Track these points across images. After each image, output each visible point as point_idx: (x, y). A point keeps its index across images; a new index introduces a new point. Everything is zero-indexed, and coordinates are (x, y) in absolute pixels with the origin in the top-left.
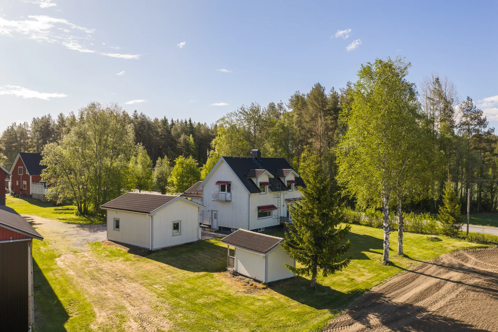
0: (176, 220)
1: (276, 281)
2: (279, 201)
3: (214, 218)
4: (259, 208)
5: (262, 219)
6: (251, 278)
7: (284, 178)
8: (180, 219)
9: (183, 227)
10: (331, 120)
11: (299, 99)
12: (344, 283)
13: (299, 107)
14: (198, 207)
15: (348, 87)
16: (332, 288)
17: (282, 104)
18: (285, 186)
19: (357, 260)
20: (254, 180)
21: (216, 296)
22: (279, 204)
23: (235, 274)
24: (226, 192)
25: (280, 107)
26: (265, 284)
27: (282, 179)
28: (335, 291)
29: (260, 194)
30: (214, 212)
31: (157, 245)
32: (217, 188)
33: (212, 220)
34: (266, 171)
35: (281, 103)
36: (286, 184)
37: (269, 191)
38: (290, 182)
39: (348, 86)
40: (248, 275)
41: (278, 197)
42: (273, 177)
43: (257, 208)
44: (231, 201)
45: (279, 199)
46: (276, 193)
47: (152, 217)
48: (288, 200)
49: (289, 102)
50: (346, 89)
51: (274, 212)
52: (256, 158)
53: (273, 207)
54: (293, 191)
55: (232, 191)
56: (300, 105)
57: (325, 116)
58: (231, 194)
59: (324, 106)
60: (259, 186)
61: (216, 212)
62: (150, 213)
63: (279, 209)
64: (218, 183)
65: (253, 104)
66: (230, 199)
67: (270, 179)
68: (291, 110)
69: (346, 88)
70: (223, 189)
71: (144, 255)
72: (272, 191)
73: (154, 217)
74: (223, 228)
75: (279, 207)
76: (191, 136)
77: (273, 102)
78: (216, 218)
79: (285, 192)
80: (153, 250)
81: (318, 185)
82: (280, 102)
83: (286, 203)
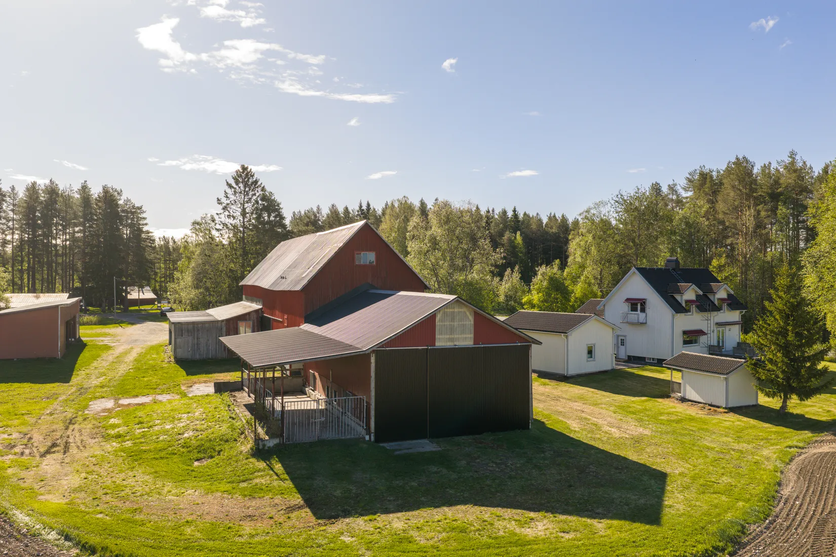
0: (591, 342)
1: (737, 407)
2: (709, 326)
3: (621, 345)
4: (685, 333)
5: (689, 346)
6: (706, 404)
7: (714, 295)
8: (593, 342)
9: (597, 352)
10: (767, 211)
11: (706, 178)
12: (820, 413)
13: (707, 190)
14: (613, 328)
15: (790, 160)
16: (806, 416)
17: (675, 185)
18: (715, 305)
19: (829, 395)
20: (678, 297)
21: (677, 416)
22: (709, 329)
23: (683, 400)
24: (639, 312)
25: (672, 188)
26: (725, 408)
27: (711, 297)
28: (810, 419)
29: (685, 315)
30: (620, 338)
31: (572, 372)
32: (626, 307)
33: (618, 347)
34: (694, 285)
35: (673, 184)
36: (716, 303)
37: (696, 311)
38: (722, 300)
39: (791, 157)
40: (702, 401)
41: (708, 320)
42: (701, 293)
43: (682, 333)
44: (646, 323)
45: (709, 321)
46: (706, 314)
47: (567, 337)
48: (719, 324)
49: (685, 182)
50: (788, 162)
51: (703, 339)
52: (674, 269)
53: (700, 332)
54: (724, 312)
55: (647, 310)
56: (708, 187)
57: (756, 205)
58: (646, 314)
59: (753, 190)
60: (684, 305)
61: (623, 338)
62: (566, 333)
63: (709, 335)
64: (628, 300)
65: (638, 189)
66: (644, 321)
67: (698, 296)
68: (690, 194)
69: (788, 160)
70: (634, 308)
71: (562, 381)
72: (701, 311)
73: (570, 338)
74: (634, 357)
75: (709, 332)
76: (518, 233)
77: (658, 182)
78: (624, 345)
79: (716, 313)
80: (568, 376)
81: (792, 300)
82: (671, 183)
83: (717, 328)
